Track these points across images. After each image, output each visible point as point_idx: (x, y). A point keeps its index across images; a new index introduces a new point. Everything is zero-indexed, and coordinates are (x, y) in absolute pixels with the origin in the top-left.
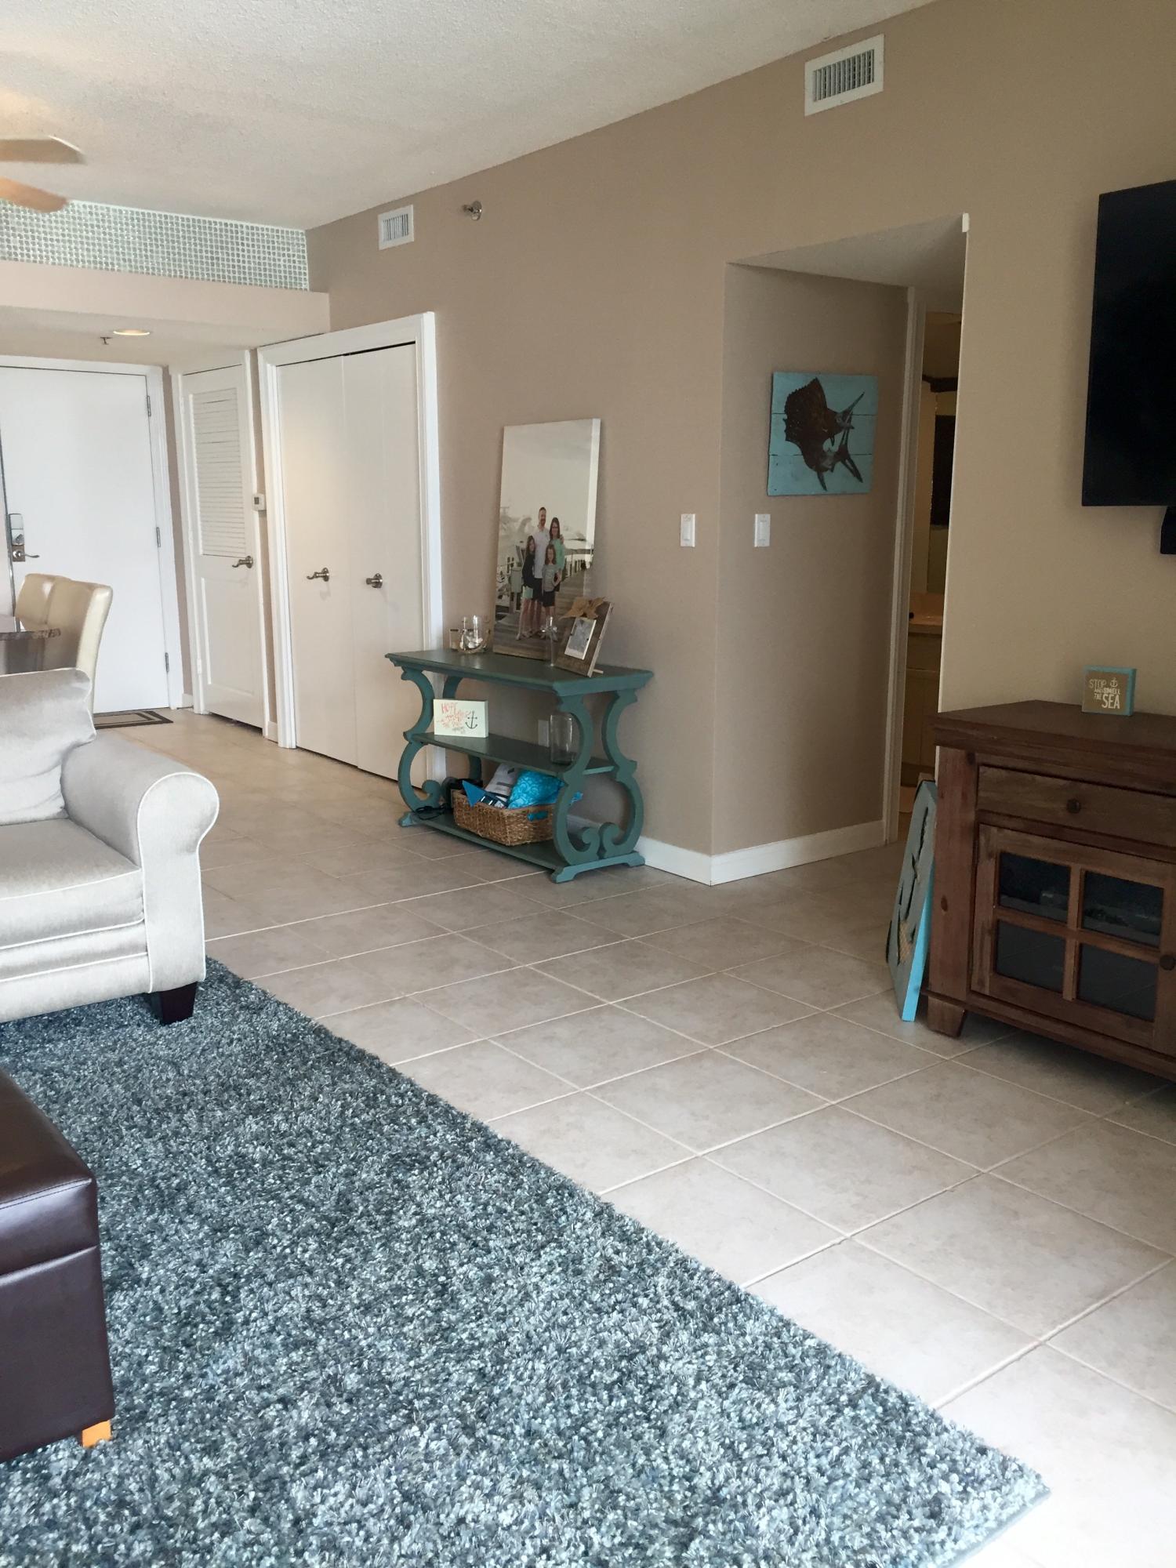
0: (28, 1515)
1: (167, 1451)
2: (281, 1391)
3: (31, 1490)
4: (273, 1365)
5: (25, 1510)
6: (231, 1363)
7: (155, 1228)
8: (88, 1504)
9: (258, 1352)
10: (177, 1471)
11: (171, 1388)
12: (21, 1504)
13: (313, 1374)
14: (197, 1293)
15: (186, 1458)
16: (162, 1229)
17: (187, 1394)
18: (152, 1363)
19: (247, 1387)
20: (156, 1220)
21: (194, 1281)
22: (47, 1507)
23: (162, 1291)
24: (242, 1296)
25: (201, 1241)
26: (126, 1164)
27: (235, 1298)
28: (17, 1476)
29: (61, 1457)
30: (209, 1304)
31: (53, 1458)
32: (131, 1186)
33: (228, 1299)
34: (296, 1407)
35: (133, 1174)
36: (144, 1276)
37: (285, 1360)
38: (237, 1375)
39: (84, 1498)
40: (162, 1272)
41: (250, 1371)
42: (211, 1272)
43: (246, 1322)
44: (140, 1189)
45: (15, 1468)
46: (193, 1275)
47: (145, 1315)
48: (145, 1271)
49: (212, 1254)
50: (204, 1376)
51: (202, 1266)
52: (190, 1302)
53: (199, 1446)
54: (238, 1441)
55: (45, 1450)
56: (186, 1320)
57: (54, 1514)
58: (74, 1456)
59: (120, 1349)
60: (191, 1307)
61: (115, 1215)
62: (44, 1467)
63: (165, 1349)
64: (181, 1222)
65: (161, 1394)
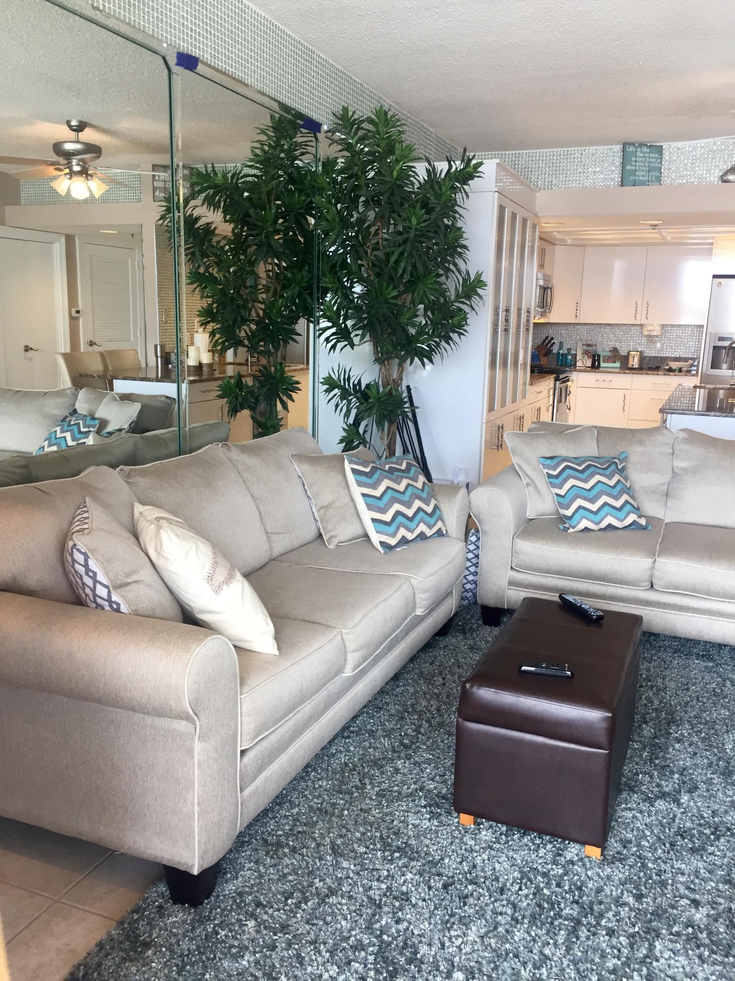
0: (540, 864)
1: (618, 882)
2: (697, 896)
3: (549, 856)
4: (705, 883)
5: (540, 861)
6: (683, 866)
7: (709, 782)
8: (566, 878)
9: (702, 871)
10: (614, 893)
11: (646, 858)
12: (541, 857)
13: (721, 900)
14: (700, 825)
15: (622, 891)
16: (711, 784)
17: (650, 865)
18: (648, 841)
19: (681, 883)
20: (712, 779)
21: (703, 818)
22: (549, 866)
23: (683, 813)
24: (722, 840)
25: (725, 802)
26: (723, 744)
27: (718, 838)
28: (549, 846)
29: (573, 851)
30: (701, 833)
31: (569, 849)
32: (716, 755)
33: (712, 837)
34: (697, 908)
35: (724, 751)
36: (682, 801)
37: (713, 885)
38: (683, 874)
39: (566, 874)
40: (692, 804)
41: (689, 876)
42: (716, 819)
43: (712, 854)
44: (719, 759)
45: (551, 842)
46: (705, 815)
47: (664, 818)
48: (685, 798)
49: (726, 812)
50: (665, 863)
51: (714, 813)
52: (692, 826)
53: (634, 891)
54: (654, 902)
55: (569, 844)
56: (682, 833)
57: (549, 871)
58: (577, 855)
59: (639, 825)
60: (691, 829)
61: (695, 764)
62: (562, 850)
63: (659, 839)
64: (725, 787)
65: (640, 857)
